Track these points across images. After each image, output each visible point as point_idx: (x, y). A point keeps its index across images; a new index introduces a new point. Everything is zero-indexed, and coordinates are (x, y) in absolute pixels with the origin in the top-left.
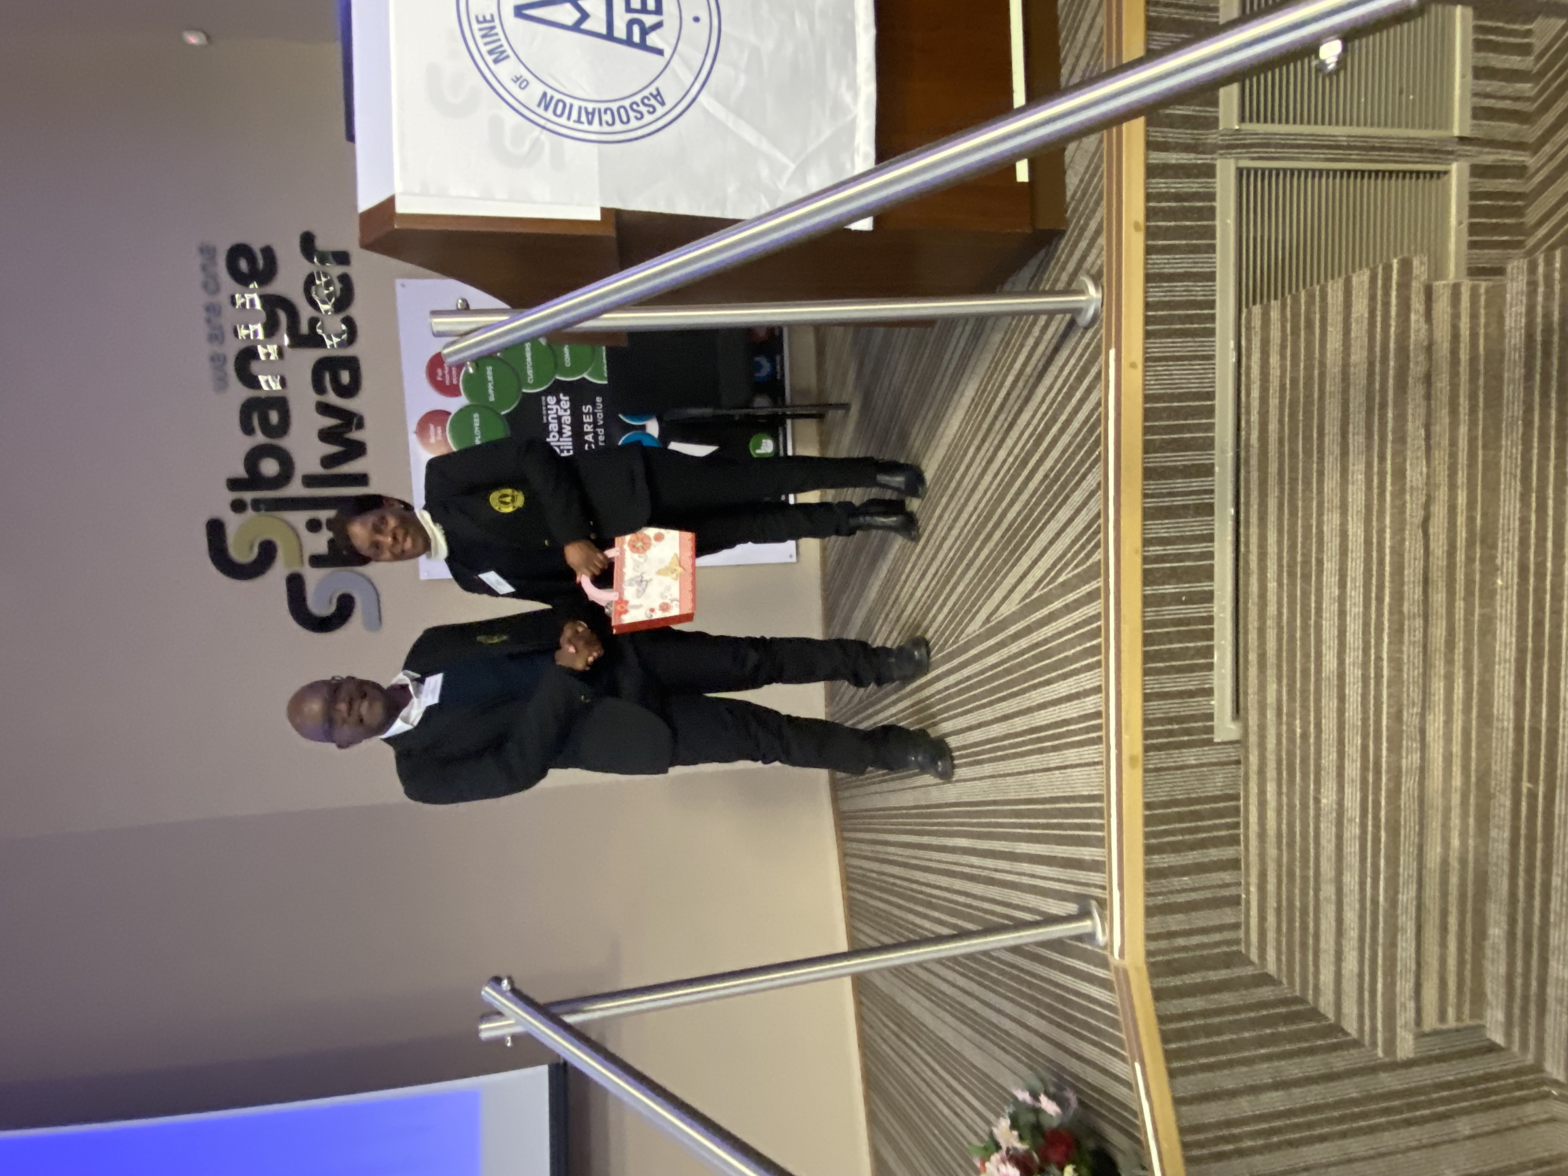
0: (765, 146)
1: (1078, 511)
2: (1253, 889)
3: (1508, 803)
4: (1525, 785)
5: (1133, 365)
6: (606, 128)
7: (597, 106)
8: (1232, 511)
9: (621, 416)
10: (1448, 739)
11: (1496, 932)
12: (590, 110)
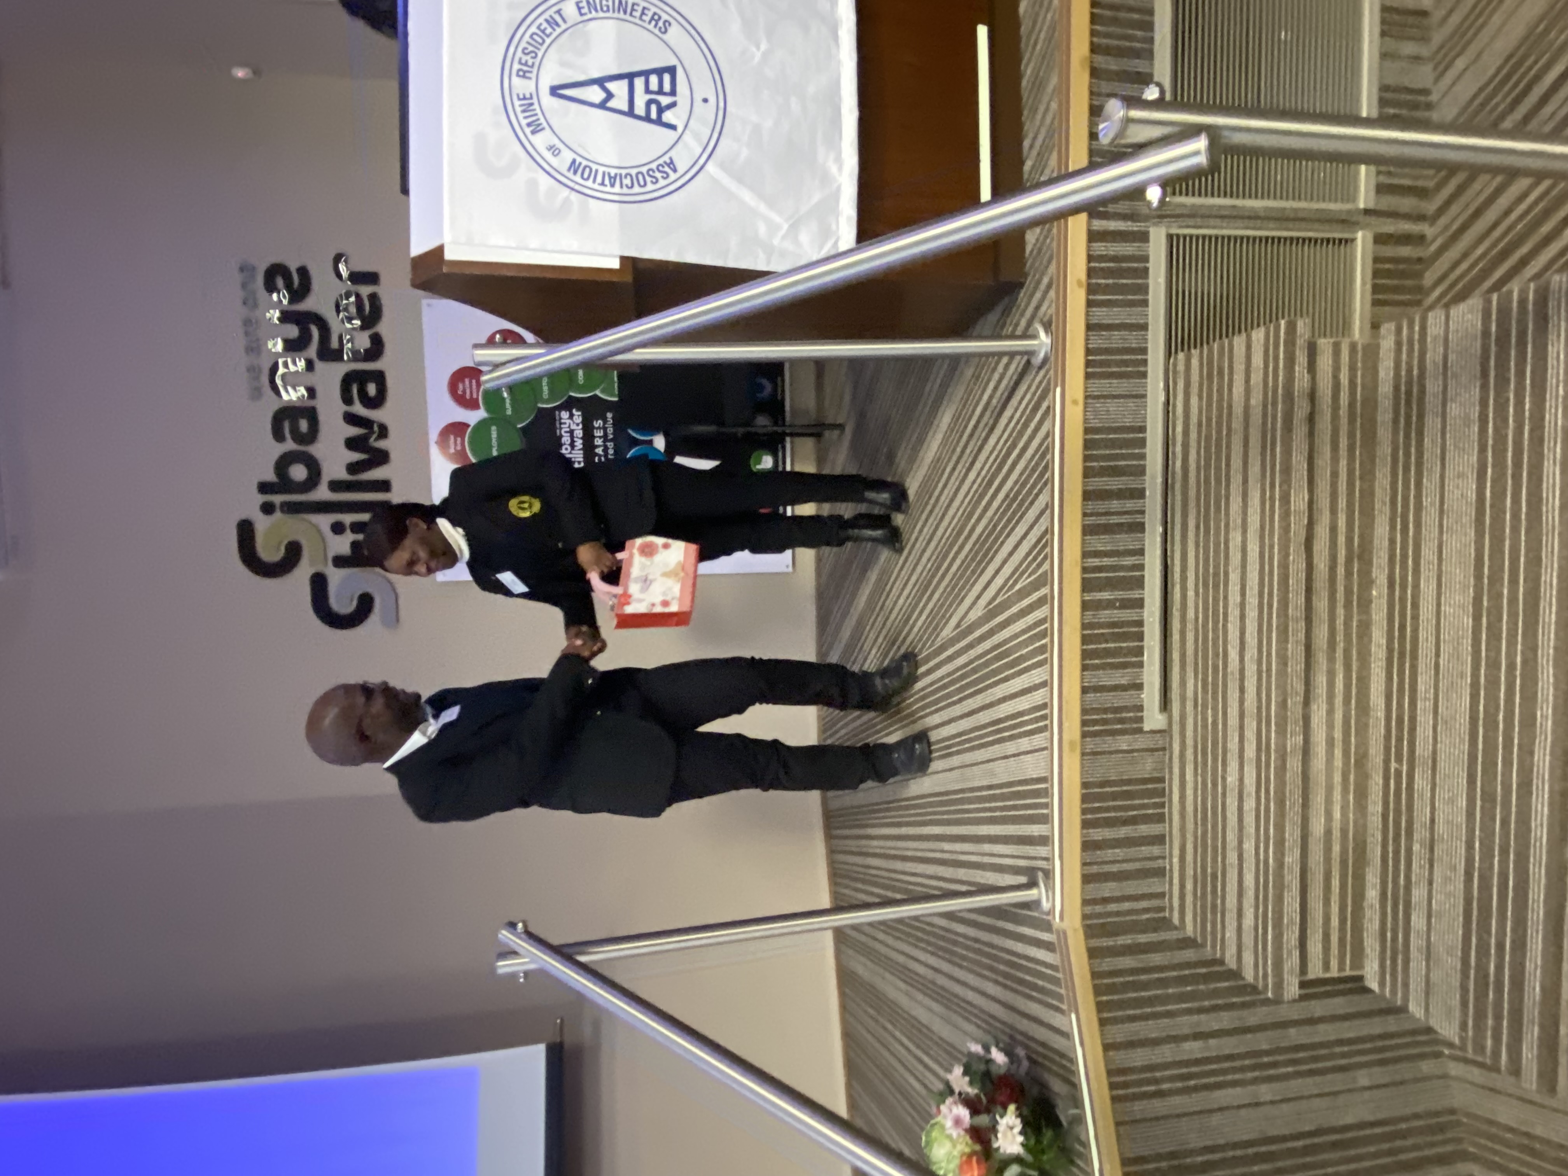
0: (763, 208)
1: (1031, 527)
2: (1176, 860)
3: (1381, 782)
4: (1393, 765)
5: (1075, 402)
6: (625, 190)
7: (618, 171)
8: (1161, 529)
9: (630, 432)
10: (1330, 726)
11: (1372, 894)
12: (613, 175)
